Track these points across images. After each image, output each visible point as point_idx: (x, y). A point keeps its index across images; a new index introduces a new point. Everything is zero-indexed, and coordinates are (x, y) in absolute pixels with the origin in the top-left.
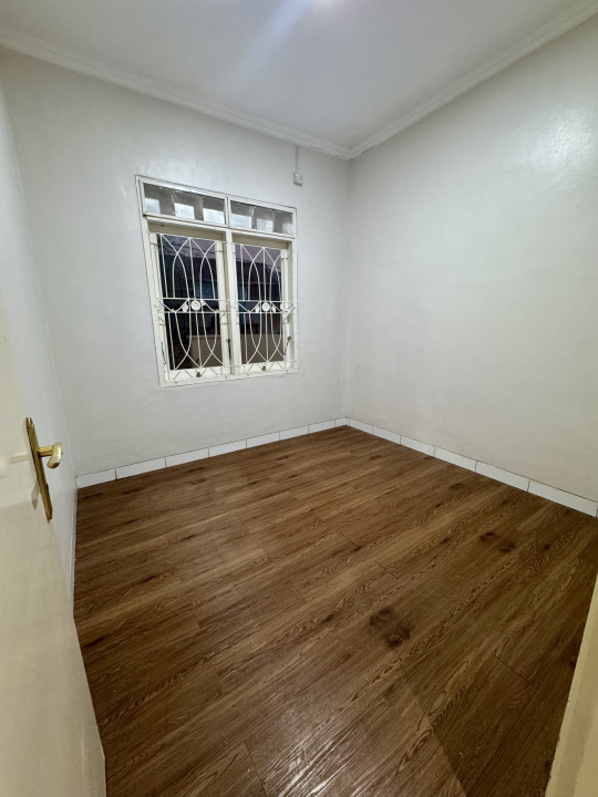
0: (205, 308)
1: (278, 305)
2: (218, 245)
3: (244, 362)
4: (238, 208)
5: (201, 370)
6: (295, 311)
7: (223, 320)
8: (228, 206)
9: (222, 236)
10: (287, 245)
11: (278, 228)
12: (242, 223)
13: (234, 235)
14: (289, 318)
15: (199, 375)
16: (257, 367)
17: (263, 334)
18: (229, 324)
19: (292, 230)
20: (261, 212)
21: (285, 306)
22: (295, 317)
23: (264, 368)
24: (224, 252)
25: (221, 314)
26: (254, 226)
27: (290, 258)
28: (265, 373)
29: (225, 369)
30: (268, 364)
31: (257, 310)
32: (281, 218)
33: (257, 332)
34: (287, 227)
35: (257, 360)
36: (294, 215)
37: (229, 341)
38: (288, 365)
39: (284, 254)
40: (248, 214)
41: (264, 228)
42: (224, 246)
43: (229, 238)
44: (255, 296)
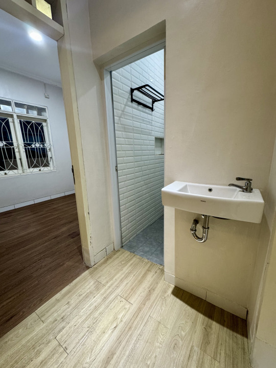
0: (6, 145)
1: (43, 144)
2: (10, 120)
3: (29, 167)
4: (18, 105)
5: (7, 171)
6: (52, 147)
7: (16, 150)
8: (13, 104)
9: (12, 116)
10: (45, 121)
11: (39, 114)
12: (23, 112)
13: (17, 116)
14: (50, 149)
15: (6, 174)
16: (36, 170)
17: (38, 157)
18: (19, 152)
19: (46, 115)
20: (30, 108)
21: (47, 145)
22: (52, 149)
23: (40, 170)
24: (14, 122)
25: (15, 148)
26: (28, 113)
27: (47, 126)
28: (40, 172)
29: (20, 171)
30: (42, 168)
31: (33, 146)
32: (41, 111)
33: (34, 157)
34: (43, 113)
35: (36, 166)
36: (47, 110)
37: (20, 159)
38: (52, 169)
39: (44, 124)
40: (24, 108)
41: (33, 114)
42: (13, 120)
43: (15, 117)
44: (31, 140)
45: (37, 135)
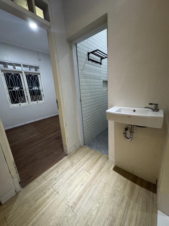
0: (19, 89)
1: (39, 88)
2: (21, 75)
3: (32, 101)
4: (25, 66)
5: (20, 104)
6: (43, 89)
7: (25, 92)
8: (22, 66)
9: (21, 72)
10: (39, 74)
11: (36, 70)
12: (27, 69)
13: (25, 72)
14: (42, 90)
15: (20, 105)
16: (35, 102)
17: (36, 95)
18: (26, 92)
19: (40, 71)
20: (31, 67)
21: (41, 88)
22: (43, 90)
23: (37, 102)
24: (23, 76)
25: (24, 90)
26: (30, 70)
27: (40, 77)
28: (38, 103)
29: (27, 103)
30: (38, 101)
31: (33, 89)
32: (36, 68)
33: (34, 95)
34: (38, 70)
35: (35, 100)
36: (40, 67)
37: (27, 97)
38: (44, 101)
39: (39, 76)
40: (28, 67)
41: (32, 70)
42: (22, 74)
43: (23, 73)
44: (32, 86)
45: (35, 82)
